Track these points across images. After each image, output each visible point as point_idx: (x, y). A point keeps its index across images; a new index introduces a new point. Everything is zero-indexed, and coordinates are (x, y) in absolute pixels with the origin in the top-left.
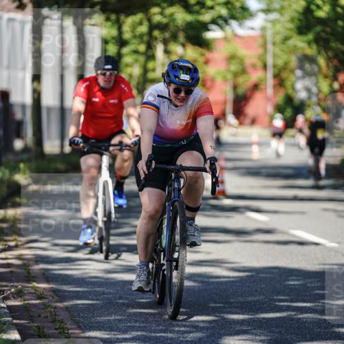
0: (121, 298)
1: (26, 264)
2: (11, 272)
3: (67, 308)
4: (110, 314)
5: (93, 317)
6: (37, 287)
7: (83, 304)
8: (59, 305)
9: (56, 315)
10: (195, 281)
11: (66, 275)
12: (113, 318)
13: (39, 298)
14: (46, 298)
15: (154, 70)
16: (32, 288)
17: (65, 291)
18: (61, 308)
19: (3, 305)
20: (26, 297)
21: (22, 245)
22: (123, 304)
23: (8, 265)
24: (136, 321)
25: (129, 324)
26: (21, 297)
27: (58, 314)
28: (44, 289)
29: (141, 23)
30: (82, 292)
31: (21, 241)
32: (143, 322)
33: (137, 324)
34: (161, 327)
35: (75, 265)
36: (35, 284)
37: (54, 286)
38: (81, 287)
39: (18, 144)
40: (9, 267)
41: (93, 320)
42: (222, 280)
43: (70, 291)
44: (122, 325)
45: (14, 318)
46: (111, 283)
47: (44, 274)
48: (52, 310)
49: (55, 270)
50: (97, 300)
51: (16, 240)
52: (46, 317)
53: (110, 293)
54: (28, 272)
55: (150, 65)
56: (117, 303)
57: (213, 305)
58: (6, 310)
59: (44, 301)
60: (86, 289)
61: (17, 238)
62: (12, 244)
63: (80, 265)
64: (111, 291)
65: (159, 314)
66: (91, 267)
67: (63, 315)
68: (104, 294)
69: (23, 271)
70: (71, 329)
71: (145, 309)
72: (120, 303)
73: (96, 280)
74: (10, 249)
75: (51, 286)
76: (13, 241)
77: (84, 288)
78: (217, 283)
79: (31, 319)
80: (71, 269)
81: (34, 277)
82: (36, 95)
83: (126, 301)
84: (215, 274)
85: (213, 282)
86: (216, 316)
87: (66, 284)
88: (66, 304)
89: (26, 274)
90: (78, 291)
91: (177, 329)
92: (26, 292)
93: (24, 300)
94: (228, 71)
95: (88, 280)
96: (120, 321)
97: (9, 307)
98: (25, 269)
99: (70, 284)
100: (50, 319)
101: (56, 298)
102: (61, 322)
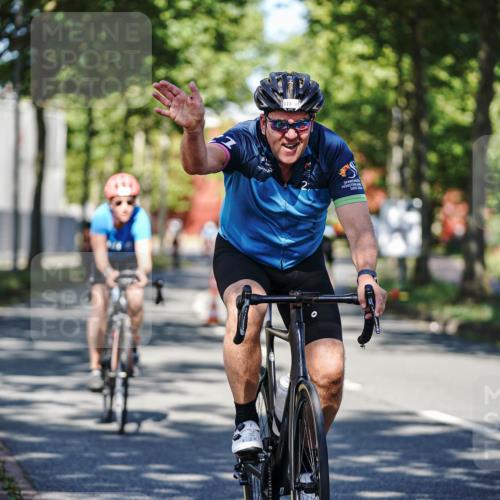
0: (86, 450)
3: (19, 464)
4: (73, 472)
7: (39, 459)
8: (10, 459)
9: (4, 471)
10: (181, 430)
12: (76, 476)
17: (16, 442)
18: (11, 463)
22: (90, 459)
24: (105, 481)
25: (96, 484)
27: (7, 469)
30: (39, 443)
32: (115, 482)
33: (107, 485)
41: (51, 478)
43: (23, 442)
44: (88, 485)
57: (203, 461)
67: (14, 472)
70: (24, 489)
72: (87, 458)
77: (42, 437)
83: (94, 455)
87: (18, 432)
88: (18, 458)
90: (34, 442)
96: (85, 480)
101: (6, 450)
102: (11, 480)
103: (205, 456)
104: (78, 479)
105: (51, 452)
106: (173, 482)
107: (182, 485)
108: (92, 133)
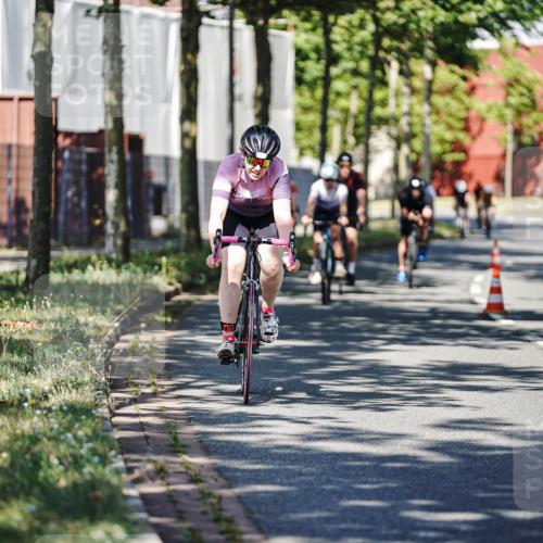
0: (329, 482)
1: (170, 424)
2: (147, 437)
3: (239, 498)
4: (312, 509)
5: (283, 512)
6: (189, 463)
7: (267, 492)
8: (226, 492)
9: (221, 509)
10: (452, 455)
11: (238, 443)
12: (315, 515)
13: (194, 480)
14: (205, 482)
15: (384, 103)
16: (181, 463)
17: (237, 470)
18: (229, 498)
19: (133, 492)
20: (172, 479)
21: (163, 392)
22: (333, 492)
23: (141, 427)
24: (354, 521)
25: (343, 526)
26: (162, 479)
27: (224, 507)
28: (202, 466)
29: (362, 26)
30: (266, 471)
31: (162, 386)
32: (366, 523)
33: (357, 526)
34: (396, 531)
35: (253, 426)
36: (186, 458)
37: (217, 461)
38: (262, 463)
39: (158, 225)
40: (143, 430)
41: (283, 518)
42: (497, 452)
43: (244, 471)
44: (331, 527)
45: (152, 514)
46: (313, 457)
47: (201, 442)
48: (214, 501)
49: (221, 434)
50: (290, 484)
51: (154, 384)
52: (205, 513)
53: (312, 474)
54: (175, 439)
55: (378, 95)
56: (324, 490)
57: (483, 495)
58: (138, 502)
59: (200, 486)
60: (271, 467)
61: (156, 381)
62: (149, 390)
63: (261, 426)
64: (314, 470)
65: (392, 508)
66: (280, 430)
67: (232, 510)
68: (300, 474)
69: (166, 436)
70: (247, 533)
71: (369, 499)
72: (329, 491)
73: (288, 451)
74: (144, 398)
75: (212, 461)
76: (149, 386)
77: (269, 464)
78: (490, 457)
79: (180, 516)
80: (246, 433)
81: (183, 446)
82: (188, 144)
83: (338, 488)
84: (485, 443)
85: (482, 457)
86: (488, 513)
87: (237, 458)
88: (238, 490)
89: (172, 442)
90: (259, 470)
91: (422, 534)
92: (171, 471)
93: (168, 484)
94: (508, 105)
95: (275, 451)
96: (327, 520)
97: (143, 497)
98: (170, 433)
99: (244, 457)
100: (211, 516)
101: (222, 481)
102: (230, 521)
103: (486, 489)
104: (319, 519)
105: (281, 484)
106: (445, 522)
107: (456, 526)
108: (333, 59)
